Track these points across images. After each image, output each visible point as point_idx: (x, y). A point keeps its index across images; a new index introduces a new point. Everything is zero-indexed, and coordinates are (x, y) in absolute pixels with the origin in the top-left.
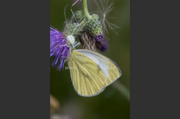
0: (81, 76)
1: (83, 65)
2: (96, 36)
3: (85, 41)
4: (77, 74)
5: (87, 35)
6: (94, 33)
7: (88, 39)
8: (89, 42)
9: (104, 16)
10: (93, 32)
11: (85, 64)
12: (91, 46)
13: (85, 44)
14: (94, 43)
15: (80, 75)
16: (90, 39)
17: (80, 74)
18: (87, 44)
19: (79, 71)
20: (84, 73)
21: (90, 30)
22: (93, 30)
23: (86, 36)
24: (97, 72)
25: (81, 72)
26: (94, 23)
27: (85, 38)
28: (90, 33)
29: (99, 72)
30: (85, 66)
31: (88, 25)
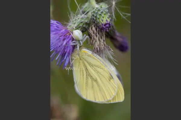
0: (88, 78)
1: (92, 67)
2: (102, 24)
3: (93, 34)
4: (83, 75)
5: (94, 27)
6: (100, 21)
7: (95, 31)
8: (98, 34)
9: (114, 3)
10: (98, 21)
11: (94, 67)
12: (100, 39)
13: (93, 38)
14: (104, 36)
15: (86, 77)
16: (99, 31)
17: (87, 75)
18: (95, 37)
19: (87, 73)
20: (92, 77)
21: (95, 19)
22: (99, 18)
23: (94, 29)
24: (108, 80)
25: (89, 75)
26: (99, 10)
27: (92, 30)
28: (96, 23)
29: (110, 80)
30: (95, 69)
31: (93, 14)
